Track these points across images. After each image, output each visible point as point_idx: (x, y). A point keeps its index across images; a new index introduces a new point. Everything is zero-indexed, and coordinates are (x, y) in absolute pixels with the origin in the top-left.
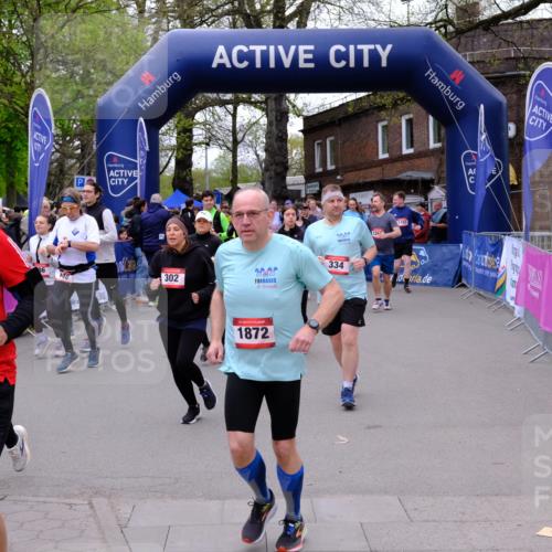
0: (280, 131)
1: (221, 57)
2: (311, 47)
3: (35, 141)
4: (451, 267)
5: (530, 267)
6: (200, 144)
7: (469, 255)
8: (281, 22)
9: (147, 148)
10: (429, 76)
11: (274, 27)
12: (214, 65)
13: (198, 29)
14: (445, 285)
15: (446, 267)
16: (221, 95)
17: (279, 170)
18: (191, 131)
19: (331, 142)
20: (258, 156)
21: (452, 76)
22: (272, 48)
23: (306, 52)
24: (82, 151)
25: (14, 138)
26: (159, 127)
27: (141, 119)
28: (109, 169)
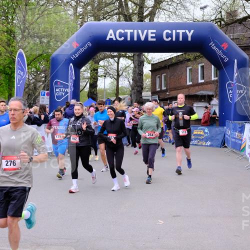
0: (140, 71)
1: (111, 35)
2: (155, 31)
3: (18, 74)
4: (220, 138)
6: (102, 76)
7: (229, 132)
8: (141, 19)
9: (74, 78)
10: (211, 45)
11: (138, 21)
12: (108, 39)
13: (102, 21)
14: (217, 146)
15: (217, 138)
16: (112, 53)
17: (139, 90)
18: (97, 70)
19: (164, 76)
20: (130, 82)
21: (222, 46)
22: (136, 31)
23: (152, 33)
24: (45, 78)
25: (12, 74)
26: (81, 68)
27: (71, 64)
28: (56, 88)
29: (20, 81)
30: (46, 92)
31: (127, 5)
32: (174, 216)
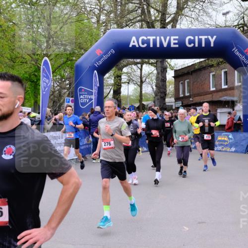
0: (163, 77)
1: (134, 42)
2: (177, 37)
3: (43, 81)
4: (245, 143)
6: (125, 82)
8: (164, 26)
9: (98, 85)
10: (234, 51)
12: (131, 46)
13: (124, 29)
14: (242, 152)
15: (242, 144)
16: (135, 60)
17: (162, 96)
18: (120, 76)
19: (187, 82)
20: (153, 88)
21: (246, 51)
22: (158, 38)
23: (174, 39)
24: (70, 86)
25: (37, 81)
26: (104, 75)
27: (96, 71)
28: (80, 95)
29: (45, 88)
30: (71, 99)
31: (149, 12)
32: (199, 223)
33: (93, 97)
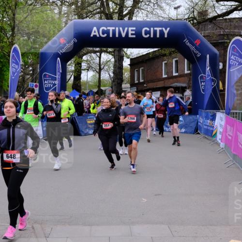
0: (120, 64)
1: (95, 32)
2: (134, 28)
3: (13, 67)
4: (193, 125)
5: (228, 126)
6: (85, 69)
7: (201, 120)
8: (121, 17)
9: (61, 71)
11: (118, 19)
12: (92, 36)
13: (85, 20)
14: (191, 133)
15: (191, 125)
16: (94, 49)
17: (119, 82)
18: (81, 64)
19: (142, 69)
20: (110, 75)
21: (195, 42)
22: (117, 28)
23: (132, 30)
24: (33, 72)
25: (2, 67)
26: (67, 62)
27: (59, 59)
28: (45, 80)
30: (35, 84)
31: (108, 5)
33: (57, 82)
